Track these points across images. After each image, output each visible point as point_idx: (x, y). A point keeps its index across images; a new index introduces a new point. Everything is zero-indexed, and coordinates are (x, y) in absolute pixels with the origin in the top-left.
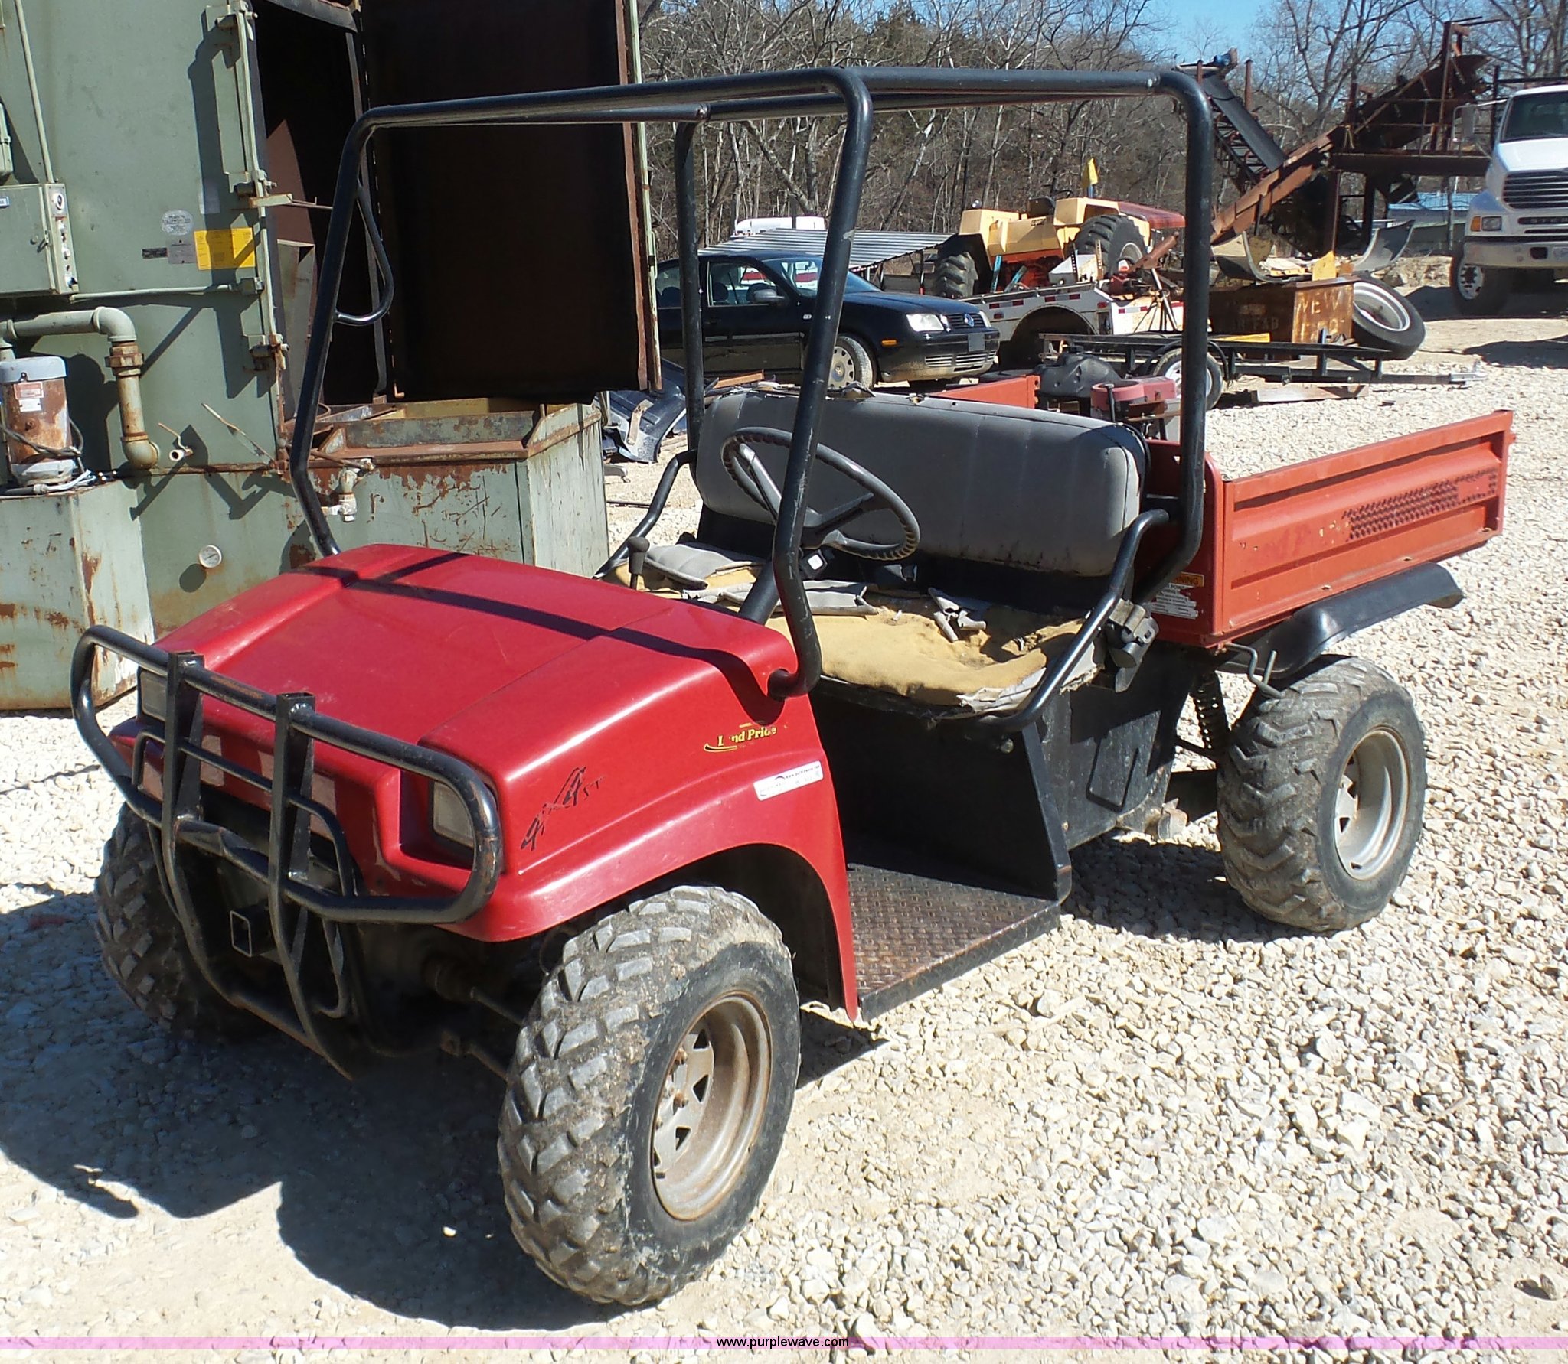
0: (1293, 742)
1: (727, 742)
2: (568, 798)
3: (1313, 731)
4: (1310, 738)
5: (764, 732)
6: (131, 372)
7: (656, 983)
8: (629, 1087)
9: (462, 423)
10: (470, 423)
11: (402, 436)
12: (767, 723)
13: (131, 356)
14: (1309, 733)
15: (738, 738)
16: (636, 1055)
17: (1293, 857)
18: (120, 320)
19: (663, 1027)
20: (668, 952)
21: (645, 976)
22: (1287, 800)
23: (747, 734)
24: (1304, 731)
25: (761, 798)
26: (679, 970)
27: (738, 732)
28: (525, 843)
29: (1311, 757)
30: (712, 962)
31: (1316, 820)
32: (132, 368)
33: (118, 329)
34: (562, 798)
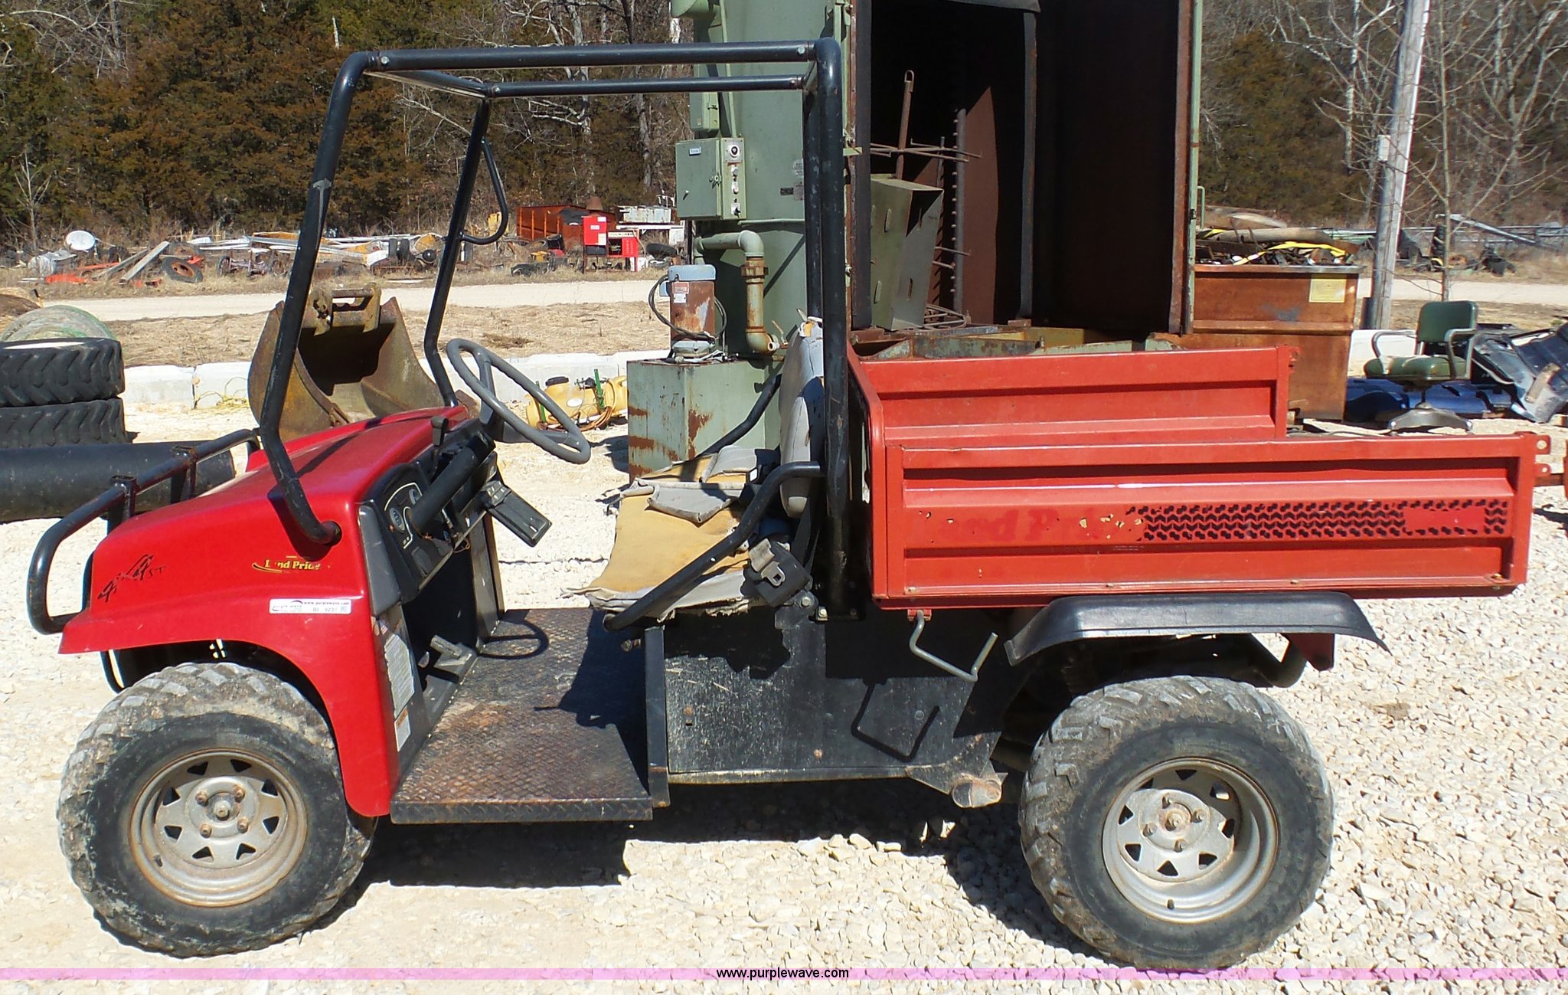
0: (1066, 741)
1: (273, 566)
2: (136, 574)
3: (1084, 735)
4: (1079, 742)
5: (308, 566)
6: (753, 280)
7: (138, 715)
8: (95, 777)
9: (987, 345)
10: (993, 346)
11: (947, 351)
12: (313, 559)
13: (754, 269)
14: (1080, 736)
15: (283, 565)
16: (102, 758)
17: (1042, 859)
18: (752, 241)
19: (130, 747)
20: (160, 699)
21: (134, 708)
22: (1041, 799)
23: (292, 564)
24: (1077, 733)
25: (271, 612)
26: (158, 712)
27: (285, 561)
28: (101, 596)
29: (1071, 762)
30: (198, 718)
31: (1062, 826)
32: (755, 277)
33: (748, 248)
34: (133, 572)
